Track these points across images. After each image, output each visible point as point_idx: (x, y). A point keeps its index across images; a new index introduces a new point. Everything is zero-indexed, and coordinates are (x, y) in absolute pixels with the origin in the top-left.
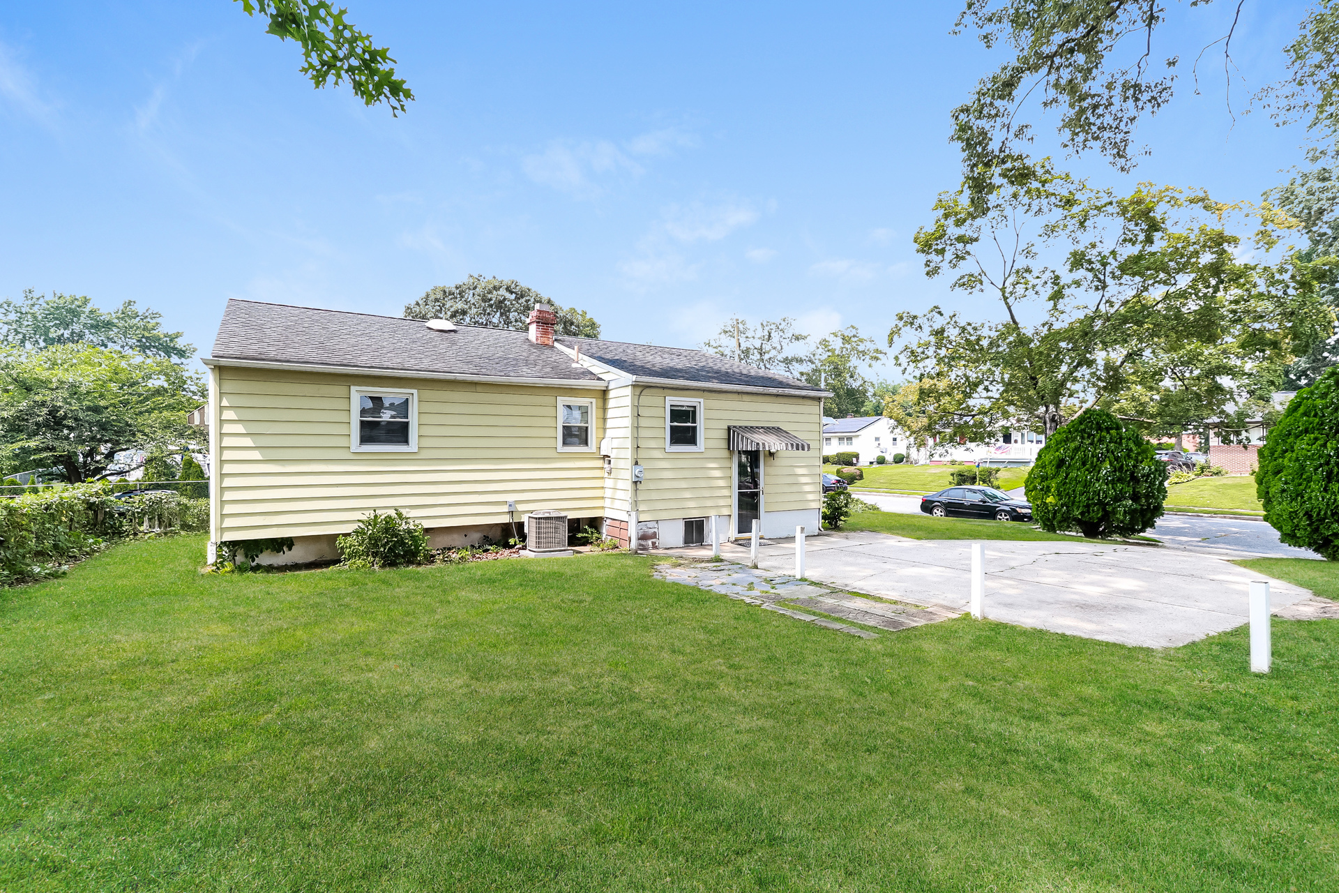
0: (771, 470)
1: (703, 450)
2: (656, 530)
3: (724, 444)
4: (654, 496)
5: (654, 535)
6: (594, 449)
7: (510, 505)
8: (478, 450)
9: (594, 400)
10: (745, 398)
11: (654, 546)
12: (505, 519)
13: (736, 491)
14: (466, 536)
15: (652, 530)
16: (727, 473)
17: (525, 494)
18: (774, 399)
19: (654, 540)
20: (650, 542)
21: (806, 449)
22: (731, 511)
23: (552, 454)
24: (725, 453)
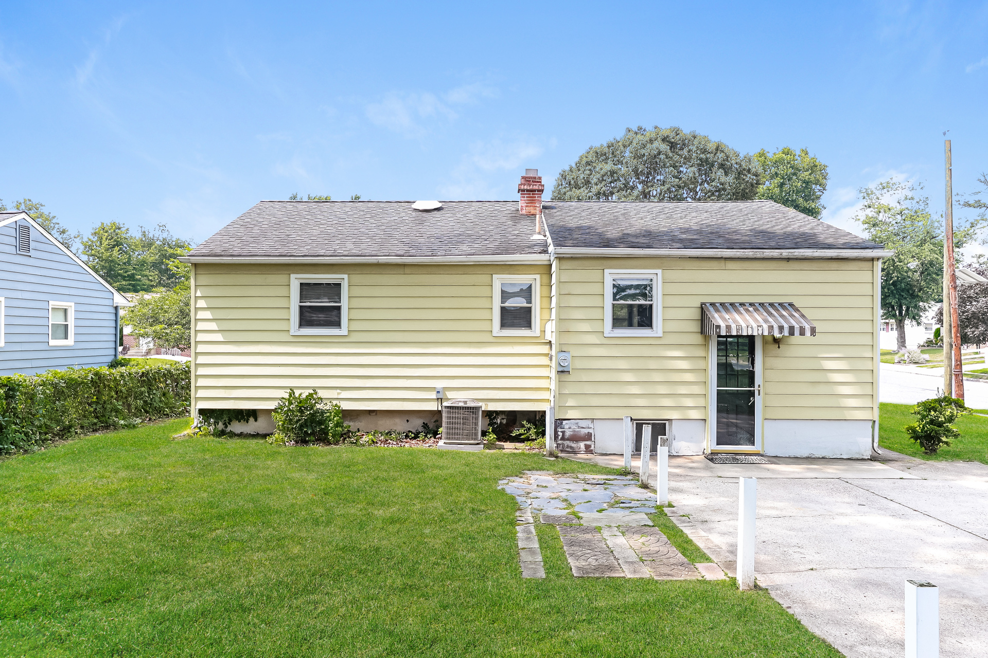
0: (772, 362)
1: (660, 334)
2: (591, 431)
3: (696, 327)
4: (589, 389)
5: (589, 437)
6: (538, 333)
7: (438, 392)
8: (406, 334)
9: (538, 277)
10: (730, 265)
11: (588, 449)
12: (433, 406)
13: (713, 388)
14: (408, 421)
15: (586, 431)
16: (701, 364)
17: (456, 381)
18: (784, 264)
19: (588, 443)
20: (582, 445)
21: (808, 333)
22: (706, 414)
23: (486, 337)
24: (698, 339)
